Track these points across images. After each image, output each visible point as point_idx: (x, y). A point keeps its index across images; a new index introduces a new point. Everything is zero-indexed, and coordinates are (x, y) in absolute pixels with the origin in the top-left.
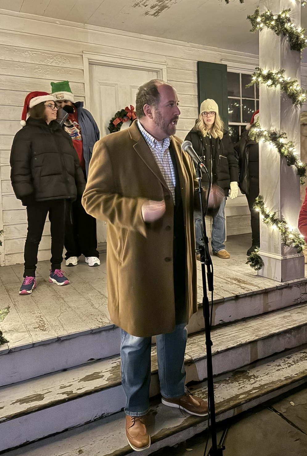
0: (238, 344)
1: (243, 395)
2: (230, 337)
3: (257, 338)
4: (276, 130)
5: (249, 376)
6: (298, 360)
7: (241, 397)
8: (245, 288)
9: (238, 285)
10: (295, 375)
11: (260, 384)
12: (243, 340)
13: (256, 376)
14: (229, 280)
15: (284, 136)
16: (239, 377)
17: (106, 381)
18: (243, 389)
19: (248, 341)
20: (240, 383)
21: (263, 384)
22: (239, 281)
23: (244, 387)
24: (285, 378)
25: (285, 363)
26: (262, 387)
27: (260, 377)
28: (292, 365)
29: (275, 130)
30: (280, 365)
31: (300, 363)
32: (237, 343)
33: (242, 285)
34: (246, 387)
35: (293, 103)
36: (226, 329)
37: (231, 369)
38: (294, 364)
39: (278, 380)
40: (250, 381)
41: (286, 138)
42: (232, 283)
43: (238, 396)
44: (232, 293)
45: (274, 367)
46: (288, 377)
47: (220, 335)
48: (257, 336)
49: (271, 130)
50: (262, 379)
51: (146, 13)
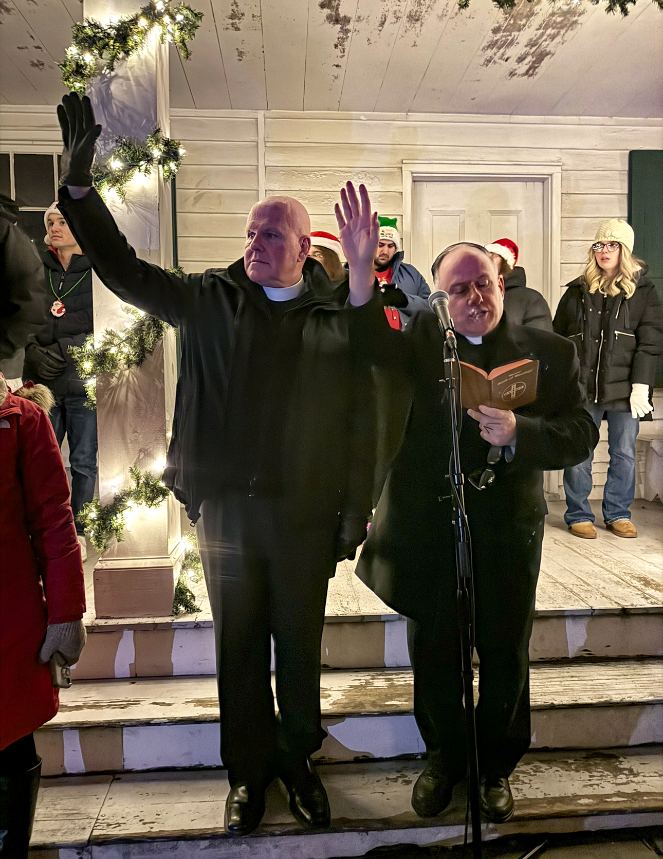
0: (603, 700)
1: (589, 799)
2: (592, 685)
3: (651, 698)
5: (620, 768)
7: (582, 801)
8: (652, 597)
9: (639, 590)
11: (635, 790)
12: (617, 696)
13: (635, 772)
14: (627, 578)
16: (596, 765)
17: (330, 705)
18: (594, 789)
19: (628, 699)
20: (594, 776)
21: (641, 791)
22: (647, 583)
23: (598, 785)
26: (638, 794)
27: (644, 776)
32: (602, 698)
33: (646, 592)
34: (603, 787)
36: (590, 668)
37: (585, 745)
40: (618, 777)
42: (630, 585)
43: (578, 797)
44: (616, 603)
47: (572, 677)
48: (651, 695)
50: (644, 782)
51: (512, 74)
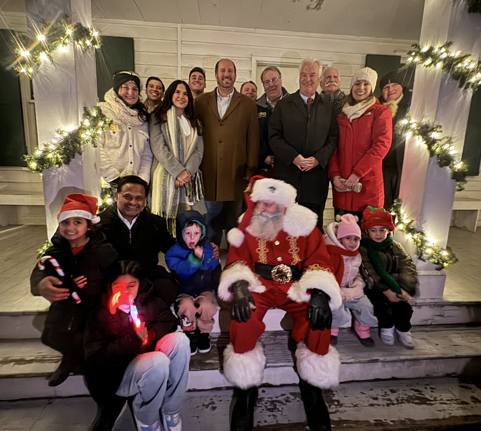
4: (429, 122)
6: (403, 399)
10: (391, 421)
15: (438, 129)
24: (374, 422)
25: (385, 398)
28: (393, 404)
29: (427, 122)
30: (376, 399)
31: (406, 406)
35: (461, 86)
38: (396, 404)
39: (364, 421)
41: (441, 132)
45: (368, 399)
46: (380, 422)
49: (423, 121)
51: (308, 8)
